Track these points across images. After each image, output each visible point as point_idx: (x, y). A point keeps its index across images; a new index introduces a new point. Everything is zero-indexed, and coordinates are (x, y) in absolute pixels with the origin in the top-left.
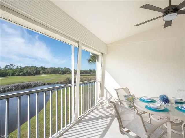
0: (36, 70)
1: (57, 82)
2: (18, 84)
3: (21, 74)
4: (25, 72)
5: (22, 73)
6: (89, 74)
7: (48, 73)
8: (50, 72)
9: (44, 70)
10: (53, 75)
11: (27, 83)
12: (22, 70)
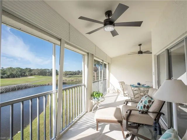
0: (20, 72)
1: (47, 84)
2: (8, 86)
3: (4, 76)
4: (8, 74)
5: (6, 75)
6: (78, 76)
7: (35, 75)
8: (37, 74)
9: (31, 72)
10: (41, 76)
11: (17, 85)
12: (4, 71)
